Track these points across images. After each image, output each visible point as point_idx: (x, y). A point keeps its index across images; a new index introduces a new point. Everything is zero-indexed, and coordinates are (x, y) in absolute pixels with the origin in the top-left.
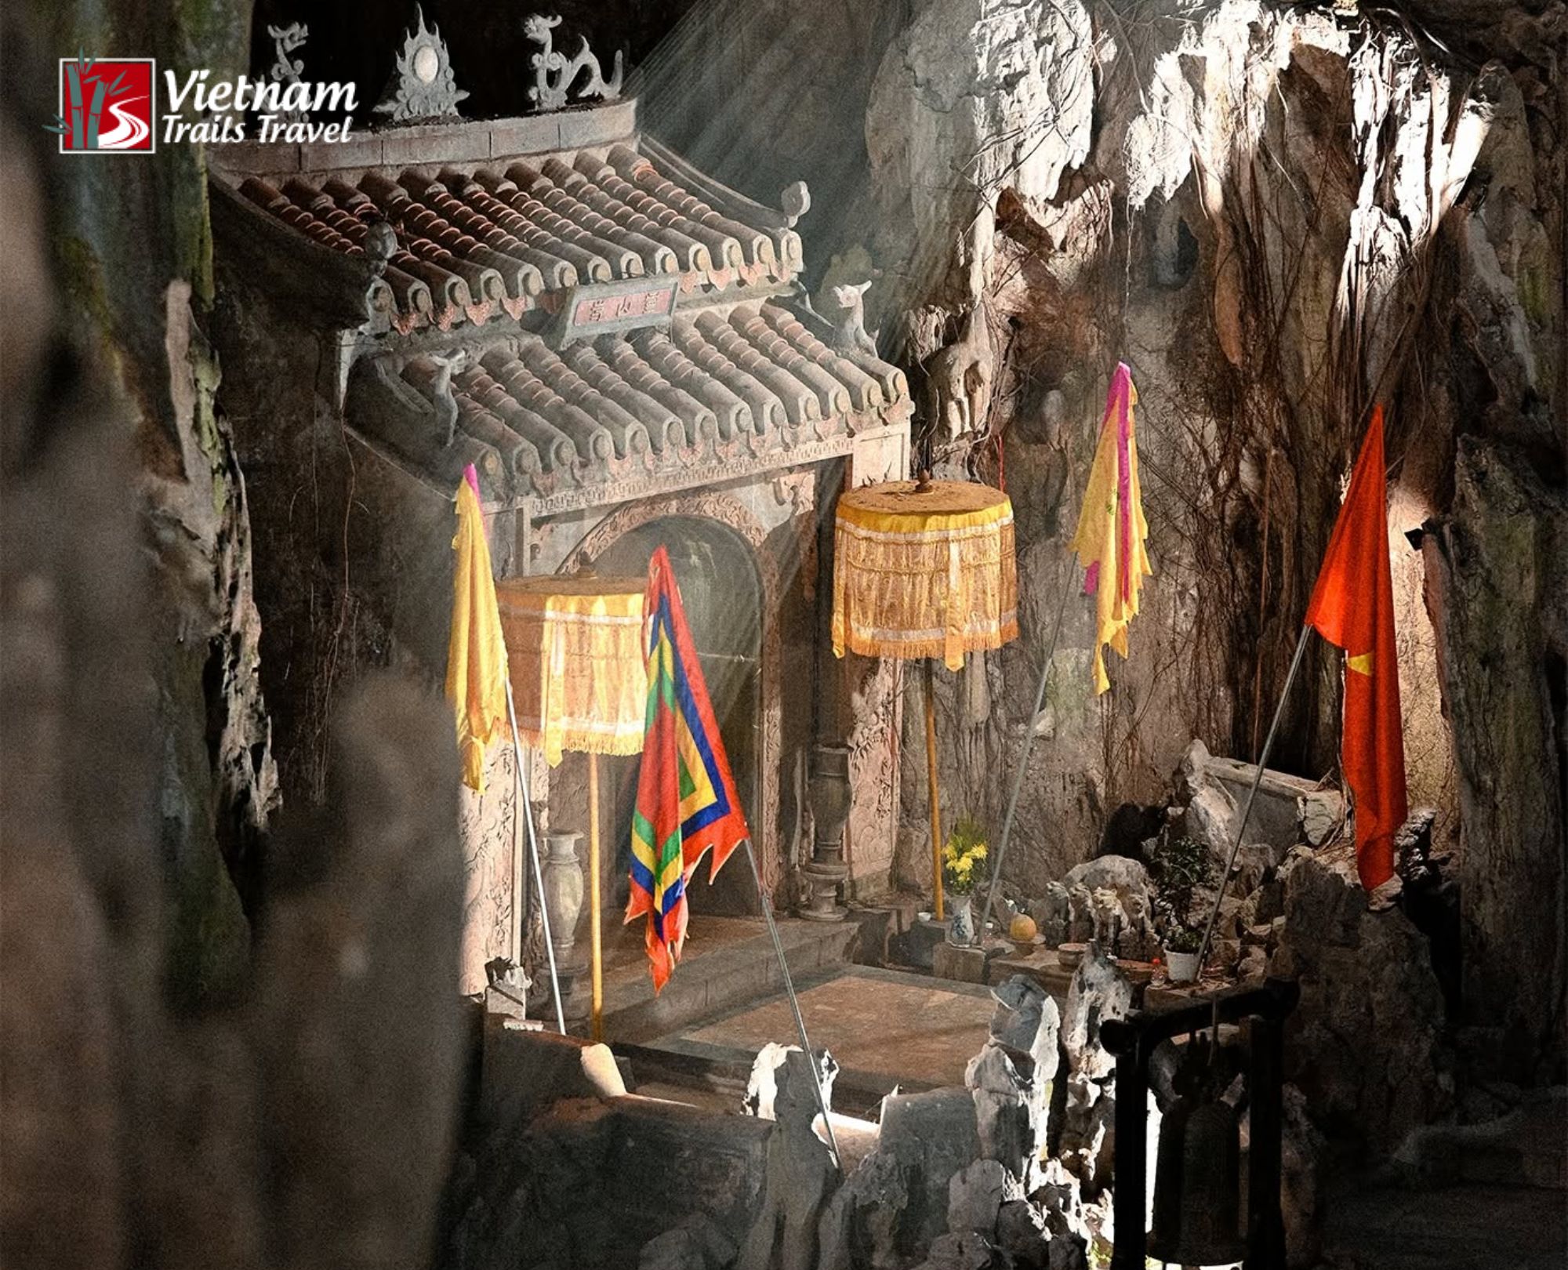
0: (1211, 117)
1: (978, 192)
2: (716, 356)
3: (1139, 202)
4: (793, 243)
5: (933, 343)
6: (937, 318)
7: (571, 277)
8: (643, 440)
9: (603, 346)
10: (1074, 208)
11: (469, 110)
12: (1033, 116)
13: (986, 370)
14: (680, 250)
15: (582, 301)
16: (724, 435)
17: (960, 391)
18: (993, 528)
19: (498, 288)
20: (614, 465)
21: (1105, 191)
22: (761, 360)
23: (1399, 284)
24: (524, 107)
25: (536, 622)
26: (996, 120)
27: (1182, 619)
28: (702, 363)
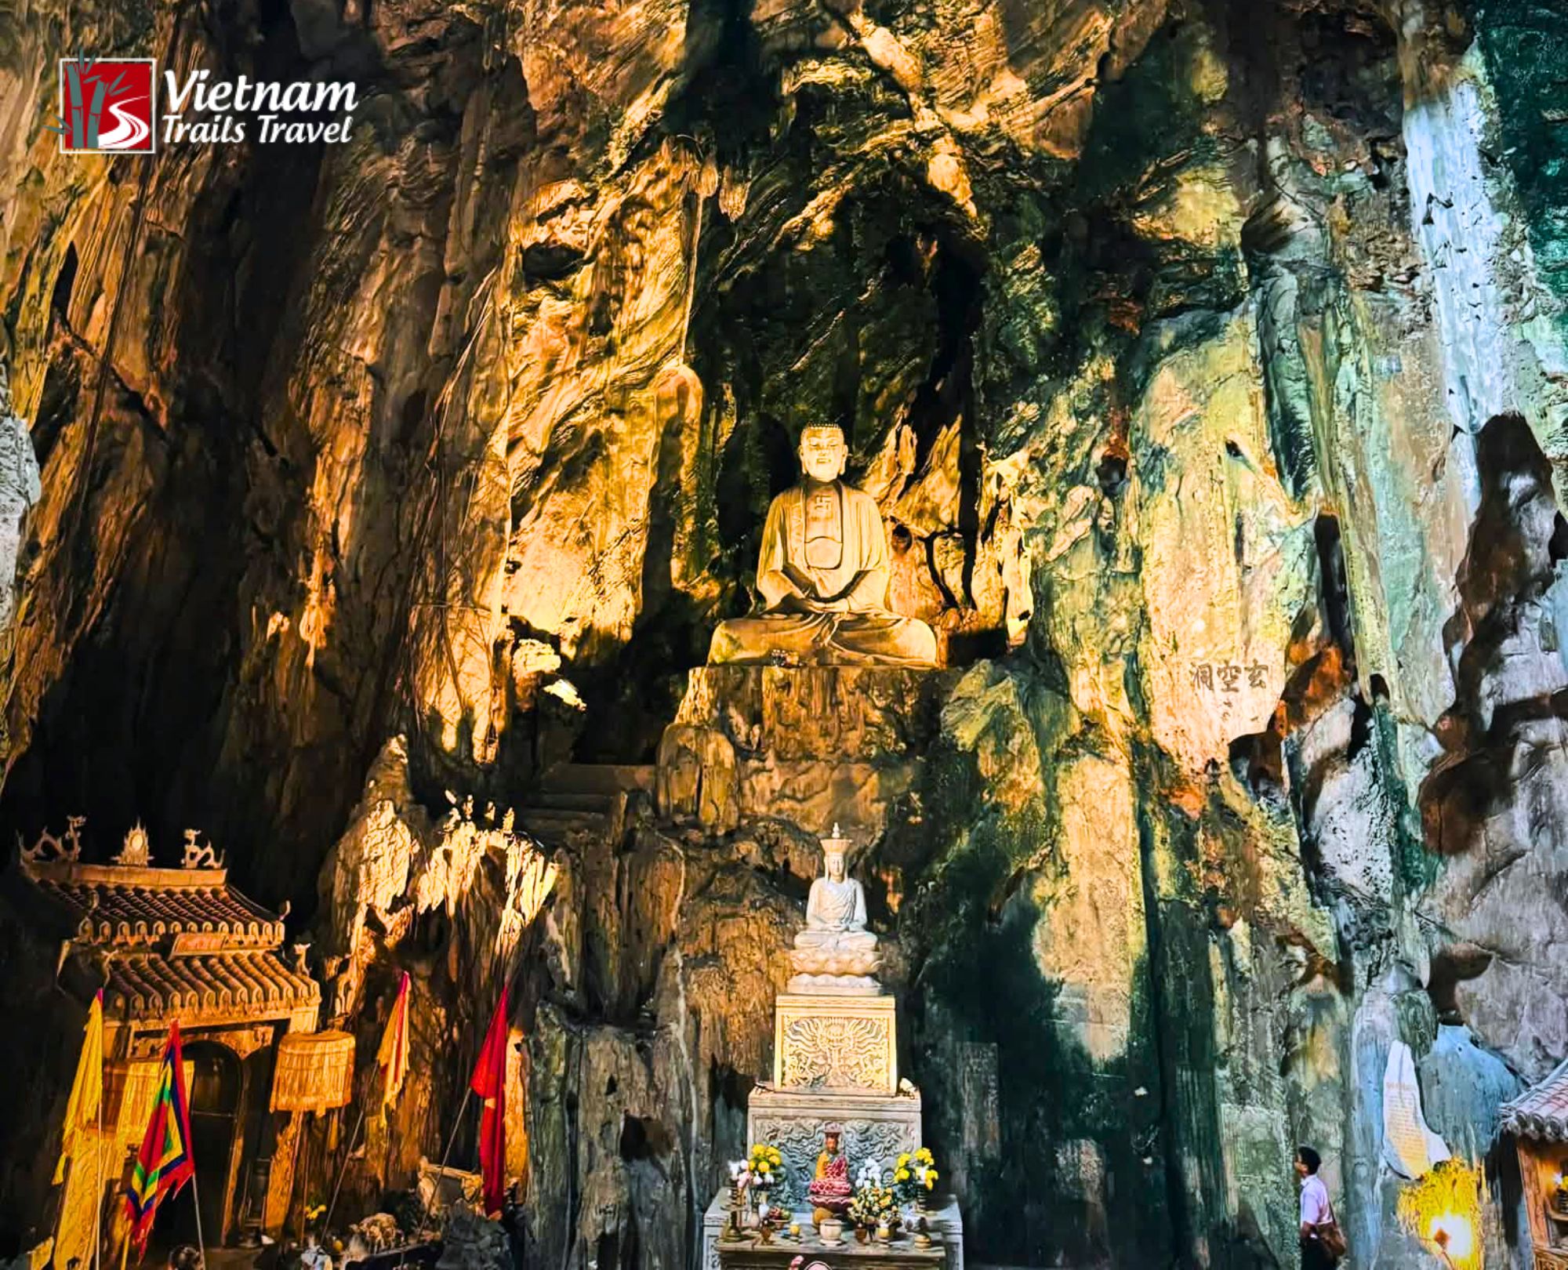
0: (453, 874)
1: (357, 905)
2: (237, 969)
3: (422, 911)
4: (281, 928)
5: (332, 972)
6: (336, 962)
7: (179, 928)
8: (195, 1000)
9: (188, 960)
10: (397, 916)
11: (151, 864)
12: (384, 873)
13: (354, 985)
14: (231, 925)
15: (180, 939)
16: (234, 1003)
17: (341, 993)
18: (345, 1049)
19: (144, 929)
20: (179, 1010)
21: (410, 909)
22: (257, 973)
23: (519, 942)
24: (178, 866)
25: (122, 1078)
26: (368, 874)
27: (423, 1101)
28: (231, 973)
